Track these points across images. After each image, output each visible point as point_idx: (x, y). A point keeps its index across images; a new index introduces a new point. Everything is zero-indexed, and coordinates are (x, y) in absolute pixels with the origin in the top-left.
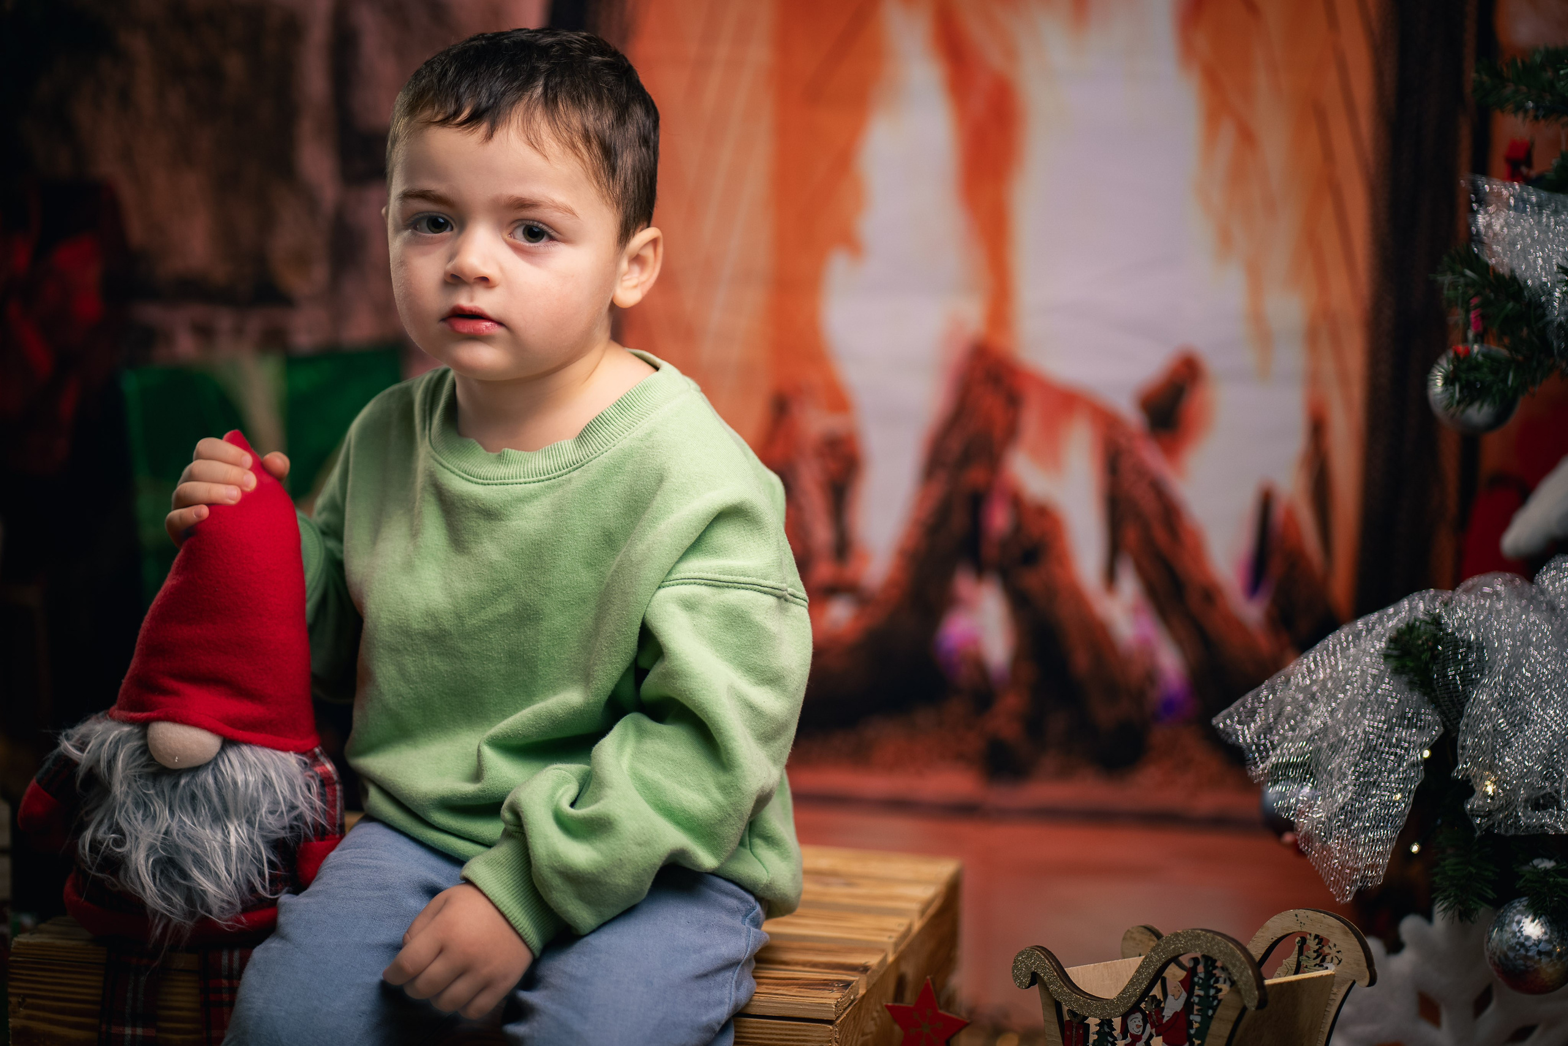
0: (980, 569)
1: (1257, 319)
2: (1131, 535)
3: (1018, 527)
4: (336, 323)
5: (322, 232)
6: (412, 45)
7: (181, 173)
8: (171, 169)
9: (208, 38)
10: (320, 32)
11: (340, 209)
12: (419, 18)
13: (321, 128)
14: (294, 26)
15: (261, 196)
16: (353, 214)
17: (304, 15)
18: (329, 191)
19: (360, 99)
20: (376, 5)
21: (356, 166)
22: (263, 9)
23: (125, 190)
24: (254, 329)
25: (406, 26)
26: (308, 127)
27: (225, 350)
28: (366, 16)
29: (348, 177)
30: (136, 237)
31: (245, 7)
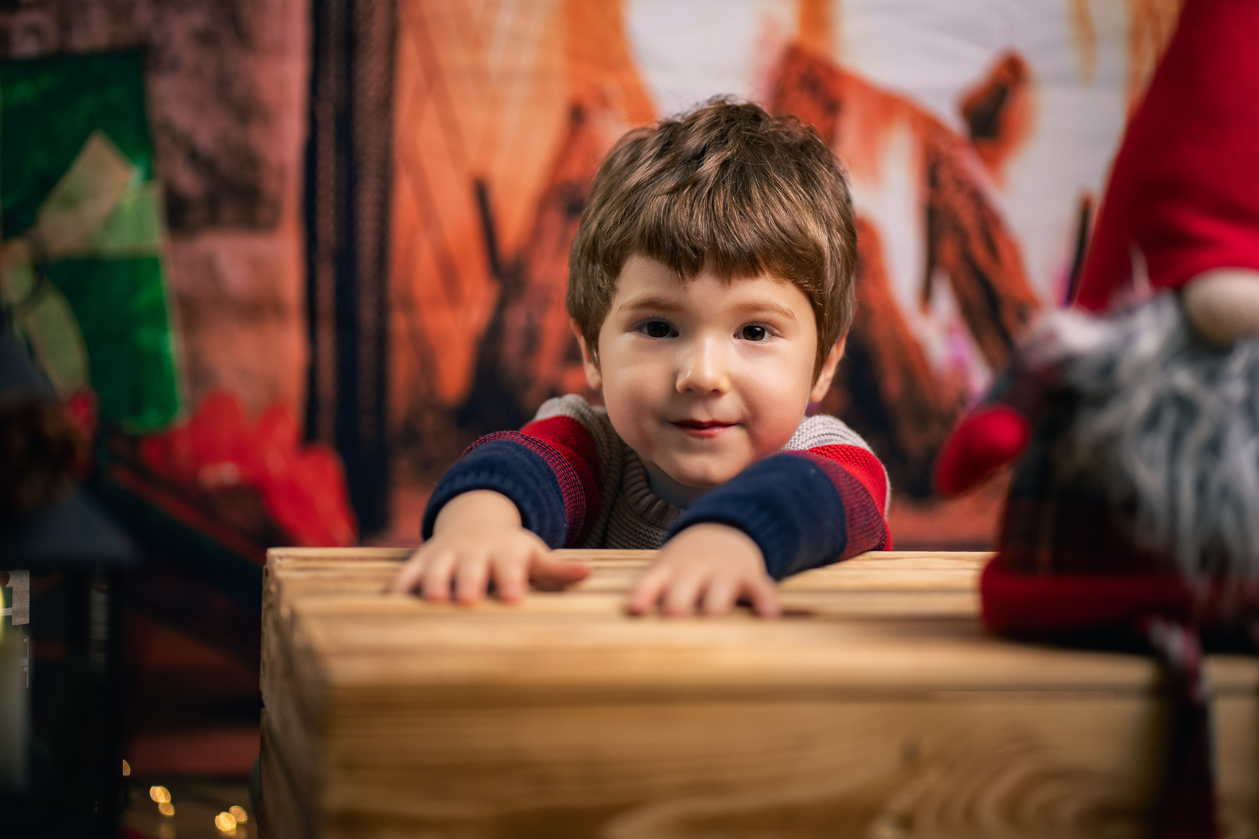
1: (1082, 17)
2: (949, 250)
4: (65, 26)
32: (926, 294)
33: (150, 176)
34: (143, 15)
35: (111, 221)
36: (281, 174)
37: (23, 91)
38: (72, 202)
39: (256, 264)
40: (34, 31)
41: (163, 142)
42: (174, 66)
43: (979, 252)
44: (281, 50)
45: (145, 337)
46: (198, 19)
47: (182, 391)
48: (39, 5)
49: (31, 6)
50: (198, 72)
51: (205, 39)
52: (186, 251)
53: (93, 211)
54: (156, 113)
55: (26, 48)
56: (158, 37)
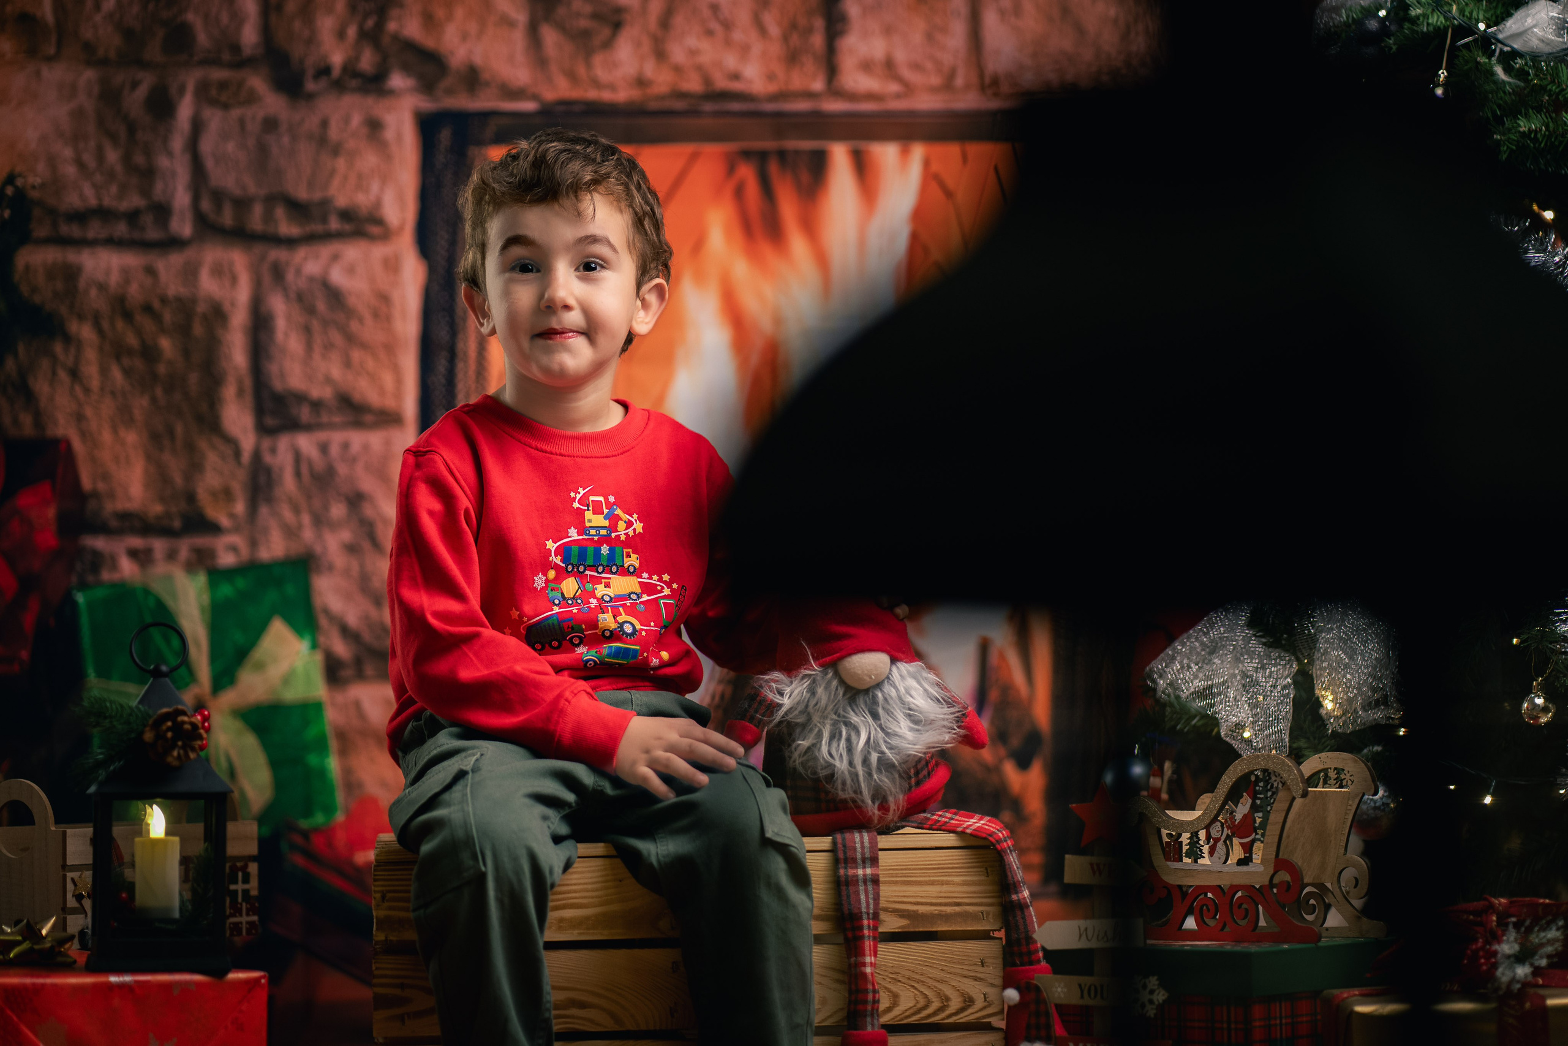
4: (253, 544)
5: (242, 475)
6: (316, 325)
7: (122, 433)
8: (115, 430)
9: (147, 324)
10: (239, 318)
11: (257, 456)
12: (321, 306)
13: (240, 392)
14: (218, 314)
15: (190, 447)
16: (268, 458)
17: (226, 306)
18: (248, 441)
19: (273, 368)
20: (287, 296)
21: (270, 421)
22: (194, 301)
23: (77, 445)
24: (184, 553)
25: (311, 310)
26: (229, 392)
27: (160, 568)
28: (278, 306)
29: (263, 429)
30: (86, 483)
31: (179, 299)
33: (315, 646)
34: (308, 534)
35: (287, 680)
37: (226, 590)
38: (260, 667)
40: (234, 549)
41: (323, 621)
45: (313, 760)
46: (346, 535)
47: (340, 797)
48: (236, 529)
49: (228, 531)
50: (347, 572)
51: (351, 549)
52: (340, 698)
53: (275, 672)
54: (318, 601)
55: (227, 559)
56: (318, 549)
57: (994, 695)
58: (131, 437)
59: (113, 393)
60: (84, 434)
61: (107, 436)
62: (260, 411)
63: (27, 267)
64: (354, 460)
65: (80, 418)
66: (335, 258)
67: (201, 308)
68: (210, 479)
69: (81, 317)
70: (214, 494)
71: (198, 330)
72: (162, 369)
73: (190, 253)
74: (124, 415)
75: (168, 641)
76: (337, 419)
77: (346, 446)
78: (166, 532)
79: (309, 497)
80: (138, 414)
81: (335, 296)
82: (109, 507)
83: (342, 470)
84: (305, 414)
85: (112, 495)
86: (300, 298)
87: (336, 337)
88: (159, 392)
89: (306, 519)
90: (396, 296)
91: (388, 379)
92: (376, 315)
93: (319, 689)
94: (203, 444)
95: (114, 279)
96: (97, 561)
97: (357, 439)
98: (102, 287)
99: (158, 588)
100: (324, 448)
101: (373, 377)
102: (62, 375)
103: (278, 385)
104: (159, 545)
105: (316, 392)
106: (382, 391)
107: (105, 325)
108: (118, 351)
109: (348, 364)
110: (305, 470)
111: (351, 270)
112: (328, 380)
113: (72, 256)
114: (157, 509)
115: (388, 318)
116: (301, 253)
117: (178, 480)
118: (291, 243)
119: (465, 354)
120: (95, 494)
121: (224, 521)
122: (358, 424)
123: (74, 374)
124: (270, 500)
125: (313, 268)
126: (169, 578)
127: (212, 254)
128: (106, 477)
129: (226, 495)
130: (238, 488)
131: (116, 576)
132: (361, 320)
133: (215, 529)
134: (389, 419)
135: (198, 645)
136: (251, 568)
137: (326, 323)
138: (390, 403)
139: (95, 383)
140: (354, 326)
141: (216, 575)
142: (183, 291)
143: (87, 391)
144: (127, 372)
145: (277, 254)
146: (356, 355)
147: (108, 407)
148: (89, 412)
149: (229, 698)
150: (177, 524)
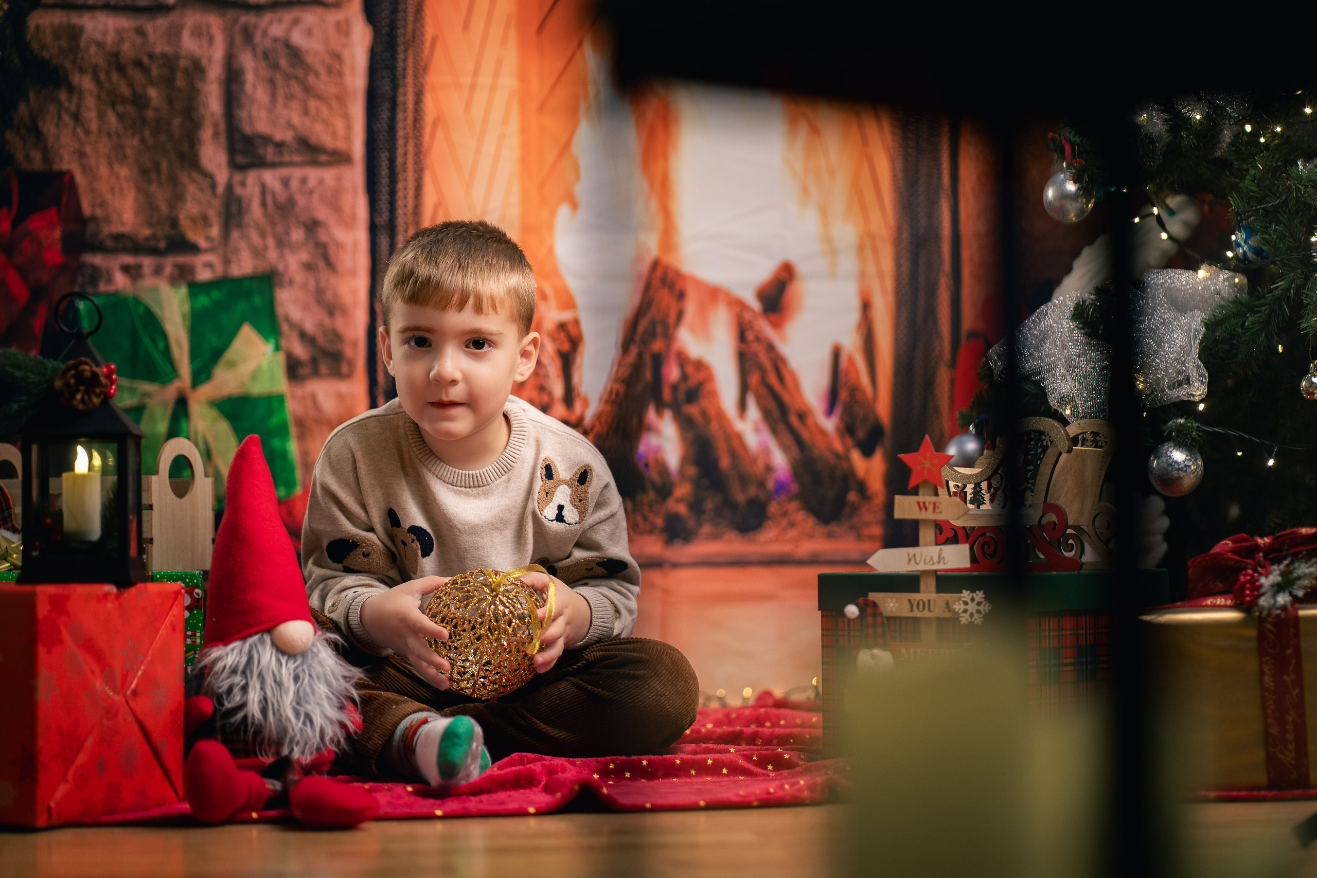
0: (660, 406)
1: (827, 239)
2: (754, 379)
3: (684, 377)
4: (227, 262)
5: (217, 203)
6: (279, 78)
7: (117, 167)
8: (110, 165)
9: (138, 76)
10: (215, 72)
11: (229, 188)
12: (283, 63)
13: (216, 135)
14: (197, 69)
15: (174, 181)
16: (238, 190)
17: (204, 62)
18: (222, 176)
19: (243, 115)
20: (255, 55)
21: (240, 159)
22: (177, 57)
23: (79, 177)
24: (168, 270)
25: (276, 67)
26: (206, 134)
27: (148, 282)
28: (248, 62)
29: (235, 166)
30: (87, 210)
31: (164, 55)
32: (742, 406)
33: (278, 348)
34: (272, 255)
35: (254, 376)
36: (355, 343)
37: (203, 300)
38: (232, 365)
39: (340, 397)
40: (209, 265)
41: (285, 328)
42: (291, 283)
43: (773, 379)
44: (353, 273)
45: (276, 443)
46: (304, 256)
47: (298, 474)
48: (211, 250)
49: (206, 251)
50: (305, 286)
51: (309, 267)
52: (299, 392)
53: (245, 369)
54: (280, 311)
55: (204, 275)
56: (281, 267)
57: (843, 395)
58: (124, 172)
59: (109, 135)
60: (84, 168)
61: (104, 170)
62: (232, 151)
63: (37, 28)
64: (311, 192)
65: (81, 154)
66: (296, 22)
67: (183, 63)
68: (190, 208)
69: (82, 71)
70: (193, 220)
71: (180, 82)
72: (150, 114)
73: (173, 17)
74: (118, 154)
75: (155, 343)
76: (297, 158)
77: (304, 181)
78: (154, 251)
79: (273, 224)
80: (129, 151)
81: (295, 54)
82: (106, 230)
83: (301, 200)
84: (269, 153)
85: (107, 220)
86: (266, 55)
87: (297, 89)
88: (147, 133)
89: (270, 242)
90: (346, 54)
91: (339, 124)
92: (330, 71)
93: (280, 384)
94: (184, 178)
95: (110, 38)
96: (95, 275)
97: (313, 175)
98: (100, 45)
99: (146, 298)
100: (286, 182)
101: (326, 123)
102: (67, 118)
103: (247, 129)
104: (147, 262)
105: (278, 136)
106: (334, 135)
107: (103, 77)
108: (113, 99)
109: (306, 112)
110: (269, 199)
111: (309, 33)
112: (290, 125)
113: (75, 19)
114: (146, 232)
115: (340, 74)
116: (268, 17)
117: (164, 208)
118: (259, 9)
119: (405, 103)
120: (93, 219)
121: (202, 243)
122: (314, 163)
123: (77, 117)
124: (240, 226)
125: (277, 30)
126: (156, 289)
127: (192, 18)
128: (102, 204)
129: (204, 220)
130: (212, 214)
131: (111, 288)
132: (317, 75)
133: (193, 249)
134: (341, 158)
135: (180, 345)
136: (223, 282)
137: (287, 77)
138: (341, 145)
139: (94, 126)
140: (311, 79)
141: (196, 288)
142: (167, 49)
143: (87, 132)
144: (121, 117)
145: (246, 18)
146: (313, 104)
147: (105, 146)
148: (88, 149)
149: (206, 391)
150: (162, 245)
